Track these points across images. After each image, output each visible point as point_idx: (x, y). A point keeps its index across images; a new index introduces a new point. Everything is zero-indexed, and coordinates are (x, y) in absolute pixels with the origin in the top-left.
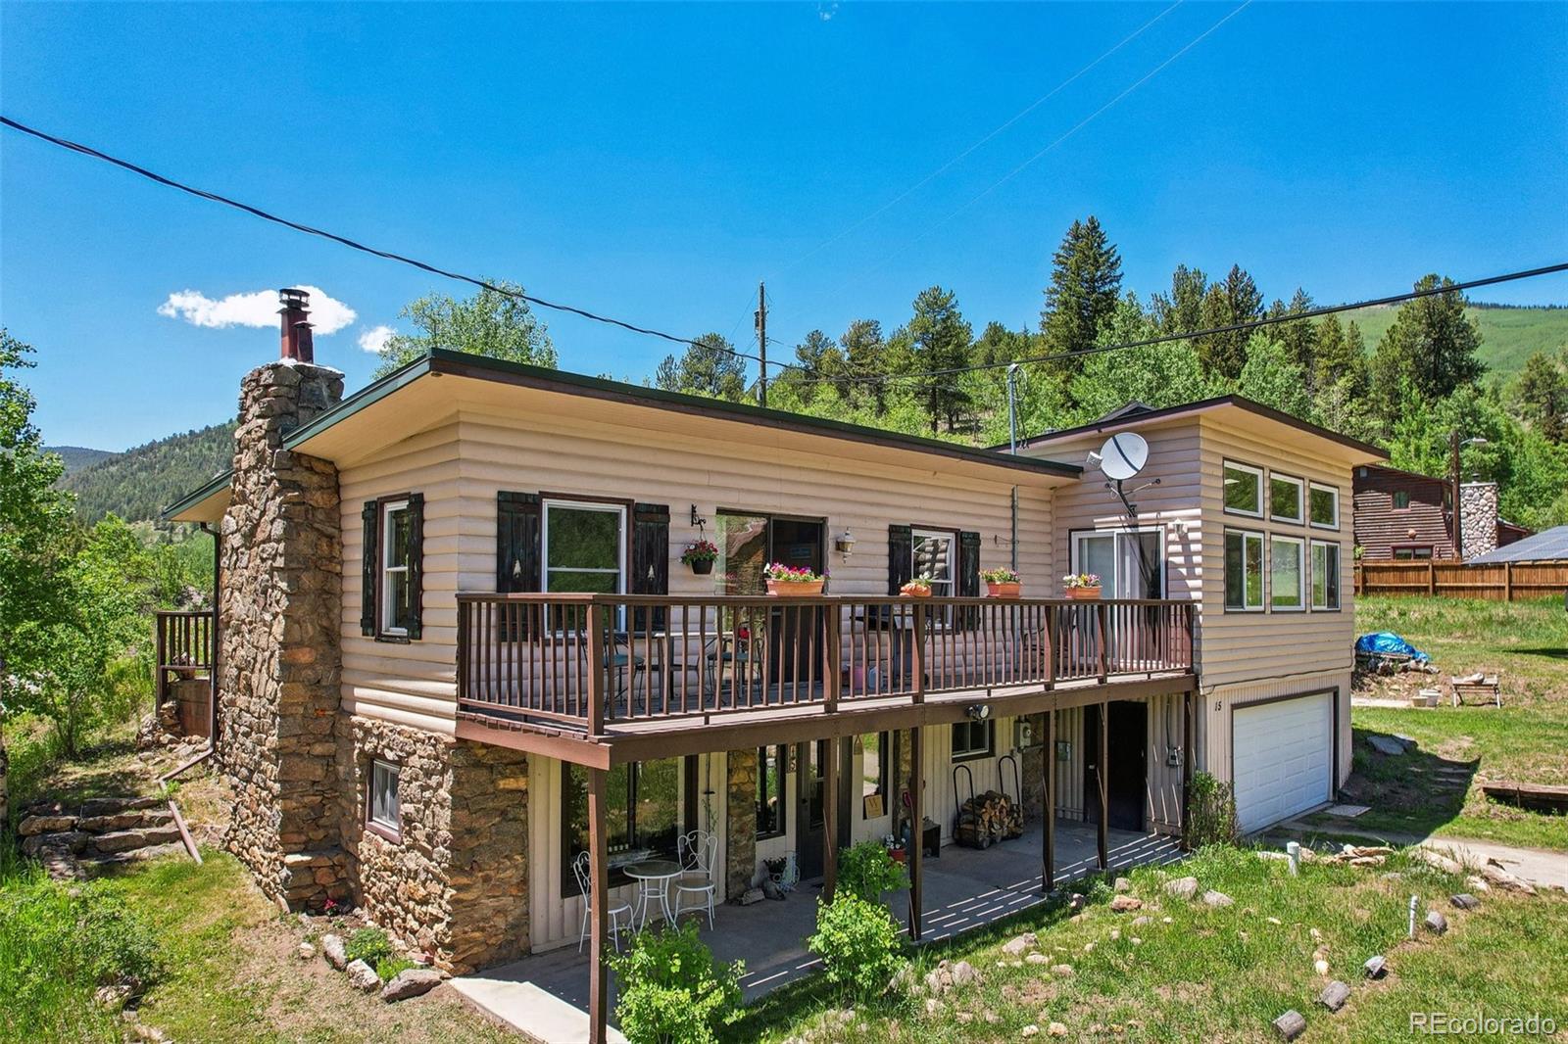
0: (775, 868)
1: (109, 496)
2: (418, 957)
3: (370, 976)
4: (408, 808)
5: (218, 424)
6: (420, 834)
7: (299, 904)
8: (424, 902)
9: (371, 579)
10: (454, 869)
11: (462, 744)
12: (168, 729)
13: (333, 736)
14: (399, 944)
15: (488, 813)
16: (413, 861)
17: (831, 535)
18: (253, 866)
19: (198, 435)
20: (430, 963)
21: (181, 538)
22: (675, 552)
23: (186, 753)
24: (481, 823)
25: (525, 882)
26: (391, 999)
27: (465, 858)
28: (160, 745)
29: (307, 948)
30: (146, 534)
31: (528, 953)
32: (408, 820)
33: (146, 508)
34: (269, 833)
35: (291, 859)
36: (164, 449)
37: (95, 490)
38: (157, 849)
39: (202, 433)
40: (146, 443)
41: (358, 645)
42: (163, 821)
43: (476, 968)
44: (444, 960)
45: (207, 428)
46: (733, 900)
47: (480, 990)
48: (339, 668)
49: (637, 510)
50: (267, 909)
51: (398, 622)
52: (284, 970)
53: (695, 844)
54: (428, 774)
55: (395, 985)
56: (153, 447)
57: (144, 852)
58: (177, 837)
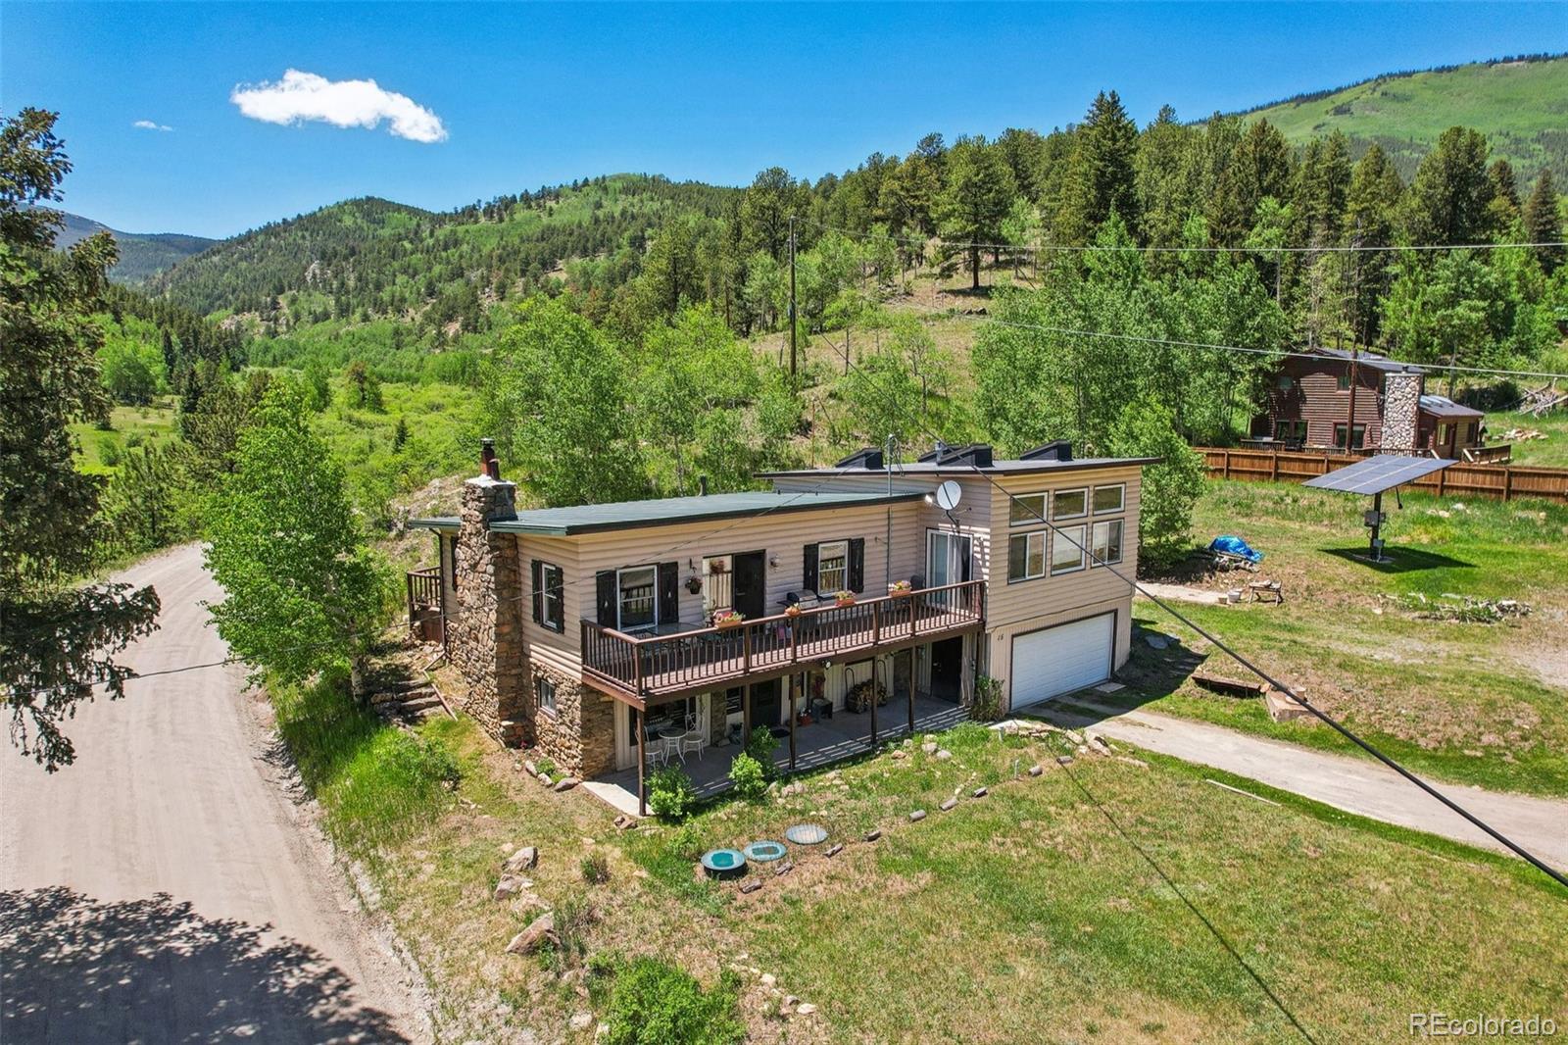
0: (736, 728)
1: (215, 286)
2: (568, 773)
3: (549, 781)
4: (559, 706)
5: (309, 212)
6: (567, 720)
7: (510, 744)
8: (569, 748)
9: (537, 599)
10: (583, 736)
11: (584, 685)
12: (418, 637)
13: (520, 665)
14: (557, 765)
15: (597, 712)
16: (563, 729)
17: (768, 557)
18: (483, 723)
19: (291, 224)
20: (573, 775)
21: (285, 328)
22: (681, 583)
23: (432, 652)
24: (594, 717)
25: (613, 741)
26: (558, 791)
27: (587, 731)
28: (415, 646)
29: (518, 766)
30: (252, 324)
31: (615, 771)
32: (560, 712)
33: (251, 300)
34: (493, 709)
35: (505, 723)
36: (261, 238)
37: (202, 280)
38: (433, 710)
39: (294, 220)
40: (243, 232)
41: (530, 625)
42: (431, 695)
43: (593, 778)
44: (579, 774)
45: (299, 216)
46: (714, 744)
47: (594, 787)
48: (522, 633)
49: (661, 567)
50: (494, 745)
51: (551, 618)
52: (510, 776)
53: (694, 720)
54: (570, 694)
55: (560, 785)
56: (250, 236)
57: (426, 712)
58: (440, 703)
